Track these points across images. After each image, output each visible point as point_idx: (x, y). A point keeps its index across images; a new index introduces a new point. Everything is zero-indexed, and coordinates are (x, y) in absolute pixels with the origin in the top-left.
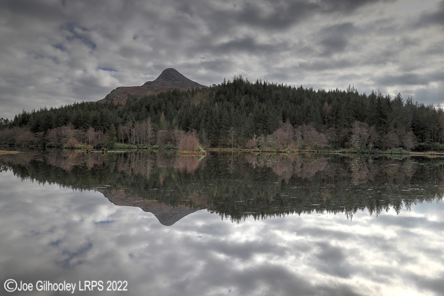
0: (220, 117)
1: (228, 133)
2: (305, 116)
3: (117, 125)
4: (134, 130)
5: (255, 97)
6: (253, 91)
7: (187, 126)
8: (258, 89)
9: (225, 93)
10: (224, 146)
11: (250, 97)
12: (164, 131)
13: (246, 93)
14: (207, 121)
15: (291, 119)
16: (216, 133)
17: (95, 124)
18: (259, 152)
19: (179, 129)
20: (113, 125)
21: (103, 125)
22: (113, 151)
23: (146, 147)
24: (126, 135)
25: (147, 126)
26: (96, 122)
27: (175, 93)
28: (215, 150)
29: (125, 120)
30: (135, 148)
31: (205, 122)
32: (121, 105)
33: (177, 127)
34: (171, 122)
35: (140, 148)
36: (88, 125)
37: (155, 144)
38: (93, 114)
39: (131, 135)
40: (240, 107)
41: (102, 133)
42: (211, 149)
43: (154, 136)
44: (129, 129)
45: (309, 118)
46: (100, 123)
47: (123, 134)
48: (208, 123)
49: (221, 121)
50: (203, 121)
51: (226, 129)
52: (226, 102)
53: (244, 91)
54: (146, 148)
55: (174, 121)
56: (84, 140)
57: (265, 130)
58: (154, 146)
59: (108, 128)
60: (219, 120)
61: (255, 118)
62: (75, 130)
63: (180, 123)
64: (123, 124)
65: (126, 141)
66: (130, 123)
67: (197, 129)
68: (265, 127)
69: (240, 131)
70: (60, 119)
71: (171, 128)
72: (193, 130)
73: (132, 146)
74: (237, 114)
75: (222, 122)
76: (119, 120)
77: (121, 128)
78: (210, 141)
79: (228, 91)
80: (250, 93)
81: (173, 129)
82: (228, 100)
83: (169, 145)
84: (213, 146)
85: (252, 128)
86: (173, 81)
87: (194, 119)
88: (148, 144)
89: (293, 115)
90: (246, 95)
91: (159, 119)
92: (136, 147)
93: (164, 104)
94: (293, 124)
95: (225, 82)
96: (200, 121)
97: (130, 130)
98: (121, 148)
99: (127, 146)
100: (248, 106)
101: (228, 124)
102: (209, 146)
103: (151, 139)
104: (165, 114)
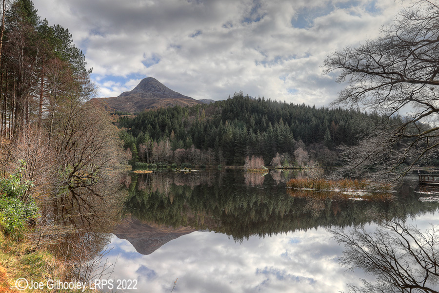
0: (235, 136)
1: (243, 152)
4: (153, 149)
10: (239, 163)
11: (258, 115)
12: (181, 150)
16: (231, 151)
18: (282, 169)
20: (134, 144)
23: (165, 165)
24: (145, 154)
25: (165, 145)
28: (231, 167)
30: (155, 167)
31: (220, 141)
33: (193, 146)
35: (160, 167)
37: (173, 163)
39: (149, 154)
43: (172, 154)
44: (148, 148)
45: (318, 137)
47: (143, 153)
48: (223, 142)
54: (165, 167)
55: (188, 140)
58: (173, 165)
63: (194, 141)
64: (142, 143)
65: (146, 160)
66: (148, 143)
67: (212, 147)
68: (279, 145)
69: (255, 149)
71: (186, 146)
72: (209, 148)
73: (153, 165)
74: (250, 133)
75: (237, 141)
77: (141, 147)
78: (225, 159)
81: (189, 147)
84: (228, 164)
86: (153, 92)
88: (166, 162)
89: (303, 133)
96: (214, 140)
98: (144, 167)
99: (148, 165)
100: (259, 125)
101: (242, 142)
102: (225, 163)
103: (170, 157)
104: (175, 133)
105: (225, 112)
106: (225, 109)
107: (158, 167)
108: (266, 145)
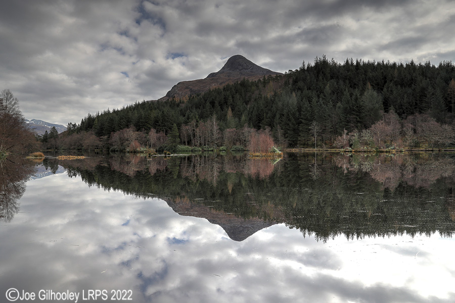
0: (300, 110)
1: (310, 130)
2: (418, 102)
3: (179, 125)
4: (197, 130)
5: (344, 81)
6: (342, 74)
7: (259, 123)
8: (348, 71)
9: (304, 80)
10: (305, 145)
11: (337, 82)
12: (232, 130)
13: (332, 78)
14: (283, 115)
15: (397, 107)
16: (294, 130)
17: (156, 125)
18: (351, 152)
19: (249, 127)
20: (175, 125)
21: (165, 126)
22: (175, 155)
23: (212, 148)
24: (189, 136)
25: (213, 124)
26: (158, 122)
27: (244, 84)
28: (294, 150)
29: (188, 118)
31: (281, 117)
32: (183, 102)
33: (246, 125)
34: (240, 119)
35: (205, 151)
36: (149, 126)
37: (222, 146)
38: (154, 114)
39: (194, 135)
40: (325, 96)
41: (164, 135)
42: (288, 150)
43: (220, 136)
44: (192, 129)
45: (424, 105)
46: (162, 123)
47: (186, 135)
48: (284, 118)
49: (300, 114)
50: (278, 116)
51: (307, 124)
52: (306, 92)
53: (329, 75)
54: (212, 151)
55: (243, 118)
56: (145, 143)
57: (359, 124)
58: (221, 148)
59: (170, 128)
60: (297, 113)
61: (345, 109)
62: (137, 133)
63: (250, 119)
64: (186, 123)
65: (189, 143)
66: (194, 122)
67: (271, 125)
68: (358, 119)
69: (325, 127)
70: (122, 121)
71: (240, 126)
72: (266, 127)
73: (197, 148)
74: (321, 105)
75: (302, 117)
76: (182, 119)
77: (184, 128)
78: (287, 140)
79: (308, 77)
80: (338, 77)
81: (242, 126)
82: (309, 89)
83: (238, 146)
84: (291, 145)
85: (341, 122)
86: (240, 70)
87: (267, 113)
88: (213, 145)
89: (399, 101)
90: (332, 80)
91: (226, 115)
92: (201, 149)
93: (230, 98)
94: (399, 114)
95: (304, 65)
96: (274, 116)
97: (194, 130)
98: (184, 151)
99: (190, 148)
100: (335, 94)
101: (309, 118)
102: (286, 145)
103: (217, 139)
104: (233, 110)
105: (295, 82)
106: (297, 78)
107: (204, 151)
108: (340, 119)
